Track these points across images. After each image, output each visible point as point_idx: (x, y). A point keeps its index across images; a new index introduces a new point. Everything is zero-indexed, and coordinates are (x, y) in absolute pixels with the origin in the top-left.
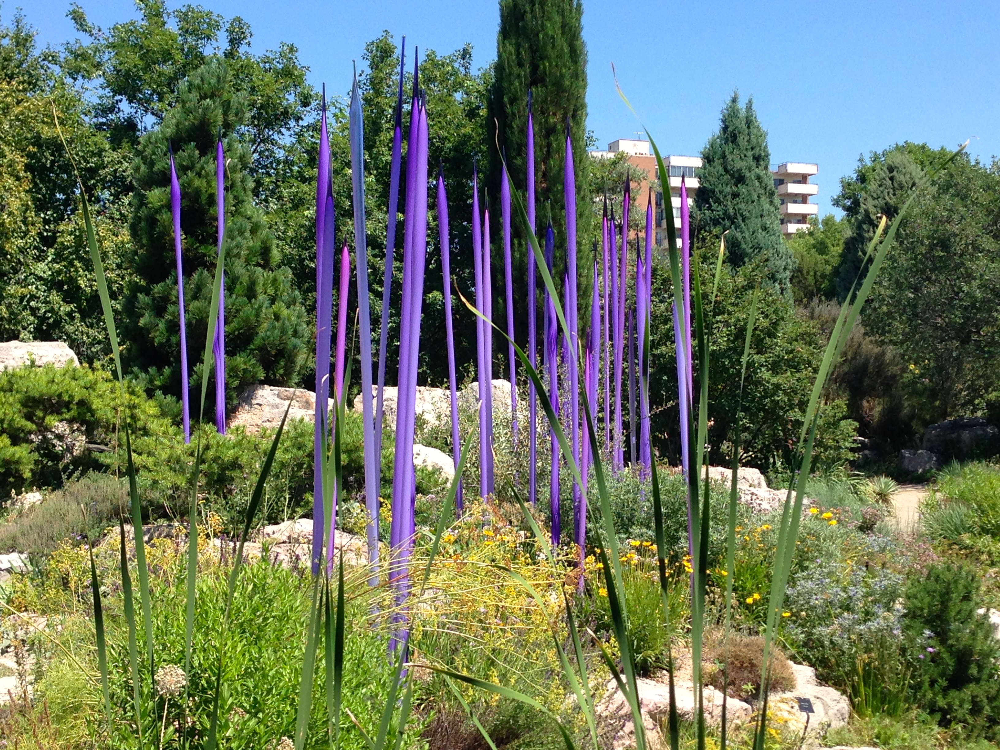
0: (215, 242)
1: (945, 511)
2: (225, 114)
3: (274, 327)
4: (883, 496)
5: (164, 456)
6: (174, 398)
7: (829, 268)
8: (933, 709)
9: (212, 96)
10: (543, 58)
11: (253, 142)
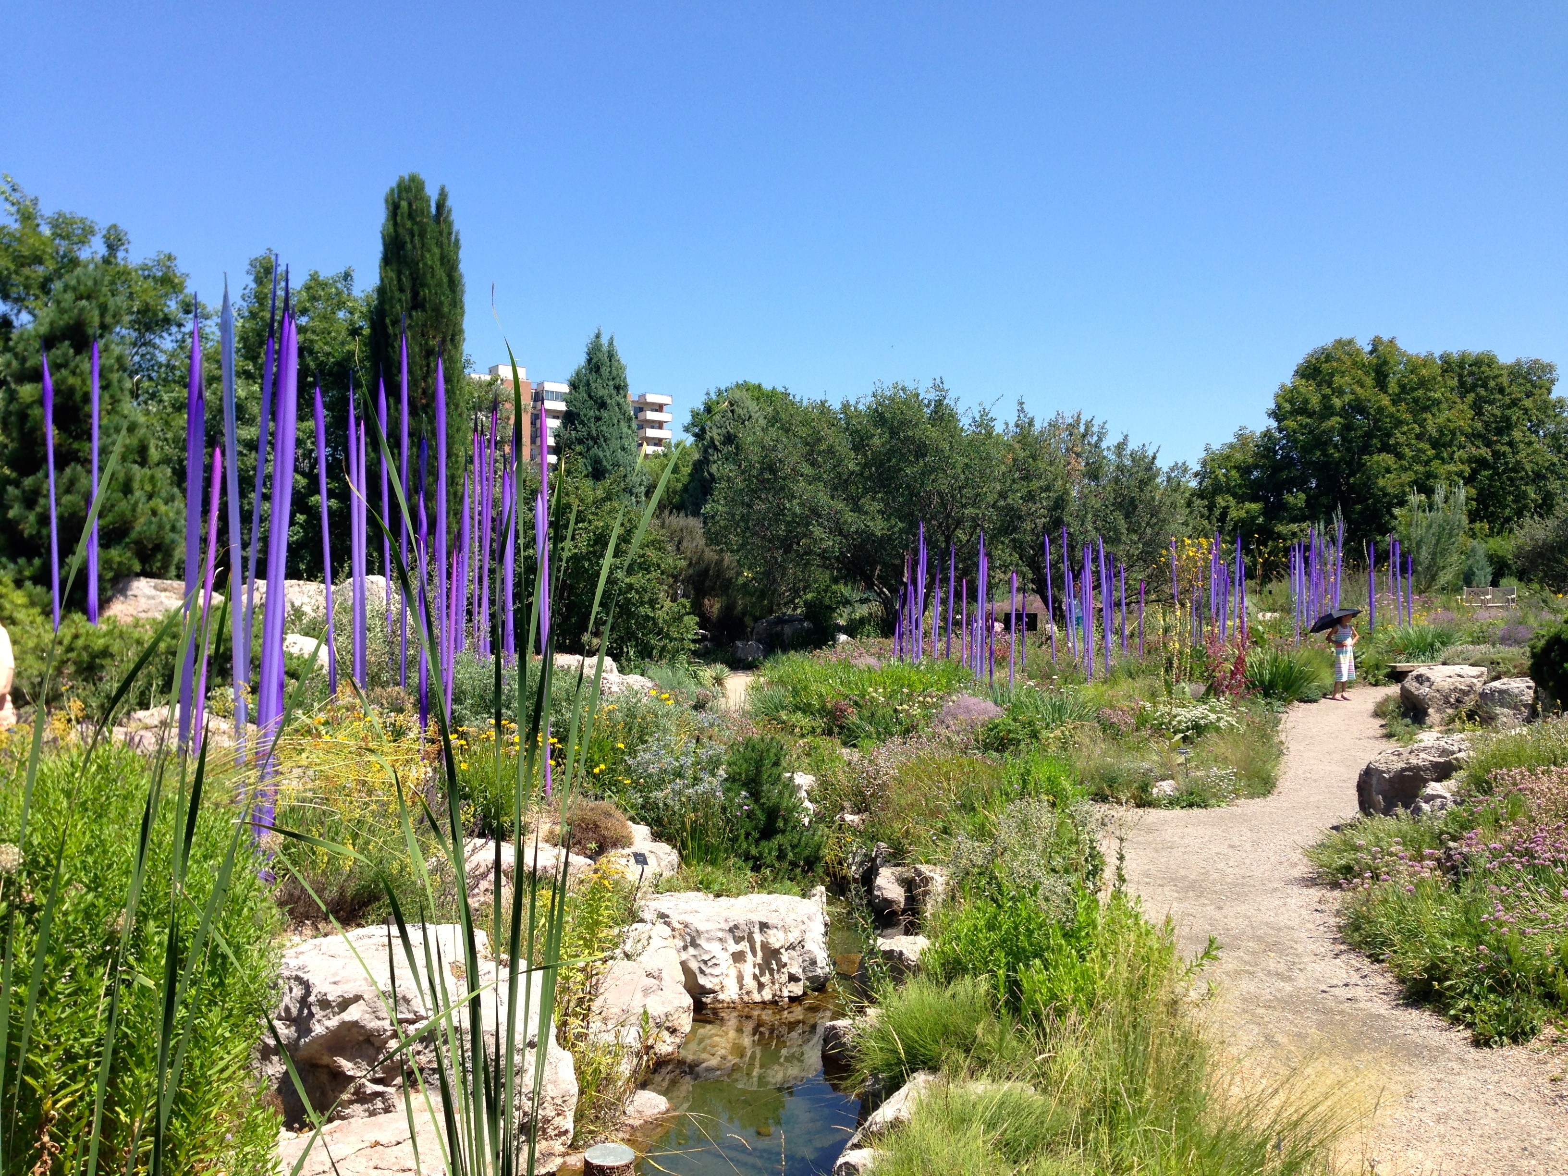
0: (90, 439)
1: (768, 692)
2: (102, 315)
3: (151, 523)
4: (719, 681)
5: (31, 644)
6: (45, 589)
7: (680, 485)
8: (747, 857)
9: (89, 297)
10: (423, 285)
11: (134, 344)
